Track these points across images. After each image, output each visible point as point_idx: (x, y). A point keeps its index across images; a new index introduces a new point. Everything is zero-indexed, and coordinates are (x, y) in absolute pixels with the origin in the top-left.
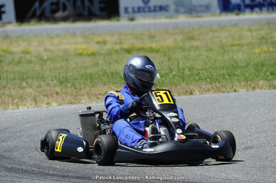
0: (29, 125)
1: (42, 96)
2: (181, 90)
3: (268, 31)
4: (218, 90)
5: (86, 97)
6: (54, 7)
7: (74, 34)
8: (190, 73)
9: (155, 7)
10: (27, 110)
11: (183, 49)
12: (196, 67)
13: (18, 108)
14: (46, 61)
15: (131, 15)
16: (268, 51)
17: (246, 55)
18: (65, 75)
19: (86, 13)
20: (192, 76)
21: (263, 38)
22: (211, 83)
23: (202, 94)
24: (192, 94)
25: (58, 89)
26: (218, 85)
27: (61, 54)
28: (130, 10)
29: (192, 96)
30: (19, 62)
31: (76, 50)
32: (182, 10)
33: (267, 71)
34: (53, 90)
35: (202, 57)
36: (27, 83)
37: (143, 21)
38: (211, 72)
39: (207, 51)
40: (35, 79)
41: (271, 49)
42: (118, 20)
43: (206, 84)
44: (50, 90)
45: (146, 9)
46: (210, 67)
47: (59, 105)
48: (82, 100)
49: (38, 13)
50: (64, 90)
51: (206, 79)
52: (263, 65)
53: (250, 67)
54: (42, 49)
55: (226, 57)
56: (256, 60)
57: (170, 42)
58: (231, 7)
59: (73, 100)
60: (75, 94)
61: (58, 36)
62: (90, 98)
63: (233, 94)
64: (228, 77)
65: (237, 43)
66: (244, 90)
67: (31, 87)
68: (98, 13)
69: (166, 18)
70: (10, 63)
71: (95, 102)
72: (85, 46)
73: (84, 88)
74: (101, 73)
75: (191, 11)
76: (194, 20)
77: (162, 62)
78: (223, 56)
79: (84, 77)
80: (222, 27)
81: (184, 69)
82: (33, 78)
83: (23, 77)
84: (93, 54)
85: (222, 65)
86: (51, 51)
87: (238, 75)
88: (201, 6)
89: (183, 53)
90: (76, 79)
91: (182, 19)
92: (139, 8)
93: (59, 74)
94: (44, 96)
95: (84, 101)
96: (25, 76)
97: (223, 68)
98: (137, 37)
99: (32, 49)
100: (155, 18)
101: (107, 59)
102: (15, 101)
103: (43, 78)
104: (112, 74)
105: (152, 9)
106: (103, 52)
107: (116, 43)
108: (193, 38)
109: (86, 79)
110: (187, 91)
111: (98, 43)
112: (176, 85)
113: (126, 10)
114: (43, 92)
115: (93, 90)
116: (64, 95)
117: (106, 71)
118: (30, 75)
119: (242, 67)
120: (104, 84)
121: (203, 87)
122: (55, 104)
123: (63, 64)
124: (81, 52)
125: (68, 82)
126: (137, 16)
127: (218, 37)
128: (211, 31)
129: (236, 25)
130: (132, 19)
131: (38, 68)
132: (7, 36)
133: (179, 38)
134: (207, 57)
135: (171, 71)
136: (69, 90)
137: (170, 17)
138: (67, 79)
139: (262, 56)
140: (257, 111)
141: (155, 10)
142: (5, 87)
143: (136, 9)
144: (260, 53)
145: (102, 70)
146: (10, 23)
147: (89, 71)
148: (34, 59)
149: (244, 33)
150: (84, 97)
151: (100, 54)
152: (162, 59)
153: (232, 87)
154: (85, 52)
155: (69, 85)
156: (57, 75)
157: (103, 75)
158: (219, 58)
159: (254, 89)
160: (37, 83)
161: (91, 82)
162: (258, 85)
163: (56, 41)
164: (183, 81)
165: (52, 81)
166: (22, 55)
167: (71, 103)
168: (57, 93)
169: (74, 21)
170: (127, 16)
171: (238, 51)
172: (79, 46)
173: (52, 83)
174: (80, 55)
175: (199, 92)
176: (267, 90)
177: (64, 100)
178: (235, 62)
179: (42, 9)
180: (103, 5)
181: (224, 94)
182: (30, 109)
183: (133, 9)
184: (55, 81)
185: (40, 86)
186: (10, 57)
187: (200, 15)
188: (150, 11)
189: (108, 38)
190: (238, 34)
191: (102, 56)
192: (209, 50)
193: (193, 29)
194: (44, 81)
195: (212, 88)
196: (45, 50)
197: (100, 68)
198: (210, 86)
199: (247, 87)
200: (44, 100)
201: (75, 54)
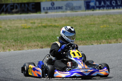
0: (1, 59)
1: (7, 47)
3: (107, 18)
4: (85, 44)
5: (26, 47)
6: (12, 7)
7: (21, 19)
9: (57, 7)
14: (8, 31)
15: (46, 11)
16: (107, 27)
17: (97, 29)
18: (17, 38)
19: (26, 10)
21: (104, 21)
25: (14, 44)
26: (85, 42)
27: (15, 28)
28: (46, 9)
31: (22, 26)
32: (68, 8)
33: (106, 36)
34: (11, 44)
35: (77, 29)
37: (51, 13)
38: (81, 36)
39: (79, 27)
41: (108, 26)
42: (40, 13)
43: (79, 41)
44: (10, 44)
45: (53, 8)
46: (81, 34)
47: (14, 51)
48: (24, 48)
49: (5, 10)
50: (16, 44)
51: (79, 39)
52: (104, 33)
53: (99, 34)
54: (6, 26)
55: (88, 29)
56: (101, 31)
57: (63, 23)
58: (90, 7)
59: (20, 48)
60: (21, 46)
61: (13, 20)
62: (28, 47)
63: (91, 46)
64: (89, 38)
65: (93, 23)
66: (96, 44)
67: (1, 43)
68: (32, 10)
69: (62, 12)
71: (30, 49)
72: (25, 25)
73: (26, 43)
74: (33, 36)
75: (73, 9)
76: (74, 13)
78: (87, 29)
79: (25, 38)
80: (86, 16)
82: (3, 39)
84: (29, 28)
85: (86, 33)
86: (11, 27)
87: (93, 38)
88: (77, 7)
90: (22, 39)
91: (69, 13)
92: (50, 8)
93: (14, 37)
94: (8, 47)
95: (25, 49)
97: (87, 34)
98: (49, 21)
99: (2, 26)
100: (57, 12)
101: (36, 30)
103: (7, 39)
104: (38, 37)
105: (55, 8)
106: (33, 27)
107: (39, 23)
108: (73, 21)
109: (26, 39)
111: (31, 23)
113: (44, 8)
114: (7, 45)
115: (29, 44)
116: (16, 46)
117: (35, 35)
118: (1, 37)
119: (95, 34)
120: (34, 41)
122: (12, 50)
123: (16, 32)
124: (24, 27)
125: (18, 40)
126: (48, 11)
127: (84, 21)
128: (81, 18)
129: (92, 15)
130: (46, 13)
131: (5, 34)
133: (67, 21)
134: (80, 29)
136: (19, 44)
137: (63, 12)
138: (18, 39)
139: (104, 29)
140: (102, 53)
141: (57, 9)
143: (48, 8)
144: (103, 28)
145: (33, 35)
147: (27, 36)
148: (3, 30)
149: (96, 19)
150: (25, 47)
151: (32, 28)
153: (91, 43)
154: (26, 27)
155: (19, 42)
156: (13, 37)
157: (34, 37)
158: (85, 30)
159: (100, 43)
160: (5, 41)
161: (29, 40)
162: (102, 42)
163: (13, 22)
165: (11, 40)
167: (20, 50)
168: (13, 45)
169: (21, 13)
170: (44, 11)
171: (93, 27)
172: (23, 25)
173: (11, 41)
174: (24, 28)
176: (106, 44)
177: (16, 48)
178: (92, 32)
179: (7, 8)
180: (33, 7)
181: (87, 46)
182: (1, 53)
183: (47, 8)
184: (13, 40)
185: (6, 42)
187: (76, 11)
188: (54, 9)
189: (36, 21)
190: (93, 19)
191: (33, 29)
192: (81, 26)
193: (74, 17)
194: (8, 40)
195: (82, 43)
196: (8, 26)
197: (32, 34)
198: (81, 42)
199: (97, 43)
200: (7, 48)
201: (21, 28)
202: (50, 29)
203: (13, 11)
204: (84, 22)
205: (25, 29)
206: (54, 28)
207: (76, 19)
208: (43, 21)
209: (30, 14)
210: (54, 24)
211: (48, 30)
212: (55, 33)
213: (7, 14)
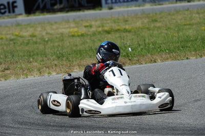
0: (35, 89)
1: (45, 68)
2: (147, 60)
4: (175, 58)
5: (77, 67)
6: (53, 2)
7: (67, 21)
8: (153, 46)
10: (34, 78)
11: (149, 29)
12: (158, 42)
13: (27, 77)
14: (47, 42)
15: (110, 5)
17: (195, 32)
18: (61, 52)
19: (77, 5)
20: (155, 48)
22: (169, 54)
23: (163, 61)
24: (155, 62)
25: (56, 62)
26: (174, 55)
27: (58, 36)
28: (109, 1)
29: (156, 64)
30: (28, 44)
31: (69, 32)
35: (163, 34)
36: (33, 59)
37: (119, 9)
38: (169, 46)
39: (166, 30)
40: (39, 56)
42: (101, 10)
43: (166, 54)
44: (51, 63)
45: (121, 1)
46: (168, 42)
47: (57, 74)
48: (74, 69)
49: (41, 6)
50: (61, 63)
51: (165, 50)
53: (198, 40)
54: (44, 33)
55: (181, 34)
57: (139, 24)
59: (67, 70)
60: (69, 65)
61: (56, 23)
62: (80, 68)
63: (185, 61)
64: (182, 49)
65: (188, 23)
66: (194, 58)
67: (36, 62)
68: (86, 5)
69: (136, 6)
70: (21, 44)
72: (76, 29)
73: (76, 61)
74: (87, 49)
76: (157, 7)
77: (133, 39)
79: (76, 52)
80: (177, 11)
81: (149, 44)
82: (38, 54)
83: (30, 54)
84: (82, 35)
85: (177, 40)
86: (51, 34)
87: (189, 47)
89: (149, 32)
90: (70, 54)
91: (148, 6)
95: (75, 71)
96: (32, 54)
97: (178, 42)
98: (115, 22)
99: (37, 33)
100: (128, 7)
101: (93, 38)
102: (25, 72)
103: (45, 55)
105: (125, 0)
106: (89, 33)
107: (99, 27)
108: (156, 21)
109: (77, 54)
110: (151, 60)
111: (85, 27)
112: (143, 56)
113: (106, 1)
114: (45, 65)
115: (82, 62)
116: (61, 66)
117: (91, 47)
118: (35, 53)
119: (192, 41)
120: (90, 57)
121: (164, 56)
122: (54, 74)
123: (60, 43)
124: (73, 34)
126: (114, 5)
127: (174, 19)
128: (169, 14)
129: (188, 10)
130: (111, 8)
131: (41, 47)
132: (18, 24)
133: (146, 21)
134: (166, 34)
135: (139, 45)
136: (65, 62)
137: (139, 6)
138: (62, 55)
141: (127, 1)
142: (17, 62)
143: (114, 1)
145: (89, 46)
146: (21, 14)
147: (79, 48)
148: (39, 40)
149: (194, 15)
151: (88, 35)
152: (133, 37)
153: (185, 56)
154: (76, 34)
155: (64, 58)
156: (55, 51)
157: (89, 50)
158: (175, 35)
159: (201, 56)
160: (41, 59)
161: (81, 56)
162: (204, 54)
163: (54, 27)
164: (149, 53)
165: (52, 56)
166: (30, 38)
168: (55, 65)
169: (68, 11)
170: (107, 5)
171: (190, 29)
172: (72, 30)
173: (52, 58)
174: (73, 36)
175: (161, 60)
177: (61, 70)
178: (187, 37)
179: (44, 3)
181: (179, 61)
182: (36, 78)
184: (54, 57)
185: (43, 61)
186: (21, 40)
187: (161, 3)
188: (124, 2)
189: (93, 23)
190: (189, 16)
191: (89, 37)
192: (168, 28)
193: (156, 14)
194: (46, 57)
195: (170, 57)
196: (47, 33)
197: (87, 45)
198: (168, 56)
199: (196, 55)
200: (46, 71)
201: (69, 36)
202: (117, 36)
203: (56, 7)
204: (175, 21)
205: (76, 37)
206: (124, 34)
207: (161, 18)
208: (105, 22)
209: (84, 11)
210: (124, 27)
211: (114, 37)
212: (125, 42)
213: (45, 13)
